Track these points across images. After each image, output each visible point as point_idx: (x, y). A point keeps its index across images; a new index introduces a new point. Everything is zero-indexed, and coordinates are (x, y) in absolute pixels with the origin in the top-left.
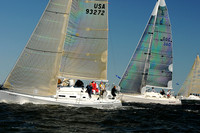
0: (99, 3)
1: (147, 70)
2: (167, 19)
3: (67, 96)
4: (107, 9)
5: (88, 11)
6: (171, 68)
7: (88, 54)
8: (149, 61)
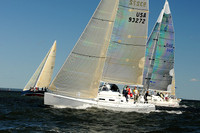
0: (141, 12)
1: (150, 75)
4: (147, 18)
5: (130, 19)
6: (172, 73)
7: (128, 60)
8: (152, 66)
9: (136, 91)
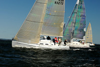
1: (74, 31)
2: (83, 6)
3: (44, 44)
4: (64, 2)
6: (85, 30)
7: (55, 24)
8: (74, 26)
9: (60, 39)
